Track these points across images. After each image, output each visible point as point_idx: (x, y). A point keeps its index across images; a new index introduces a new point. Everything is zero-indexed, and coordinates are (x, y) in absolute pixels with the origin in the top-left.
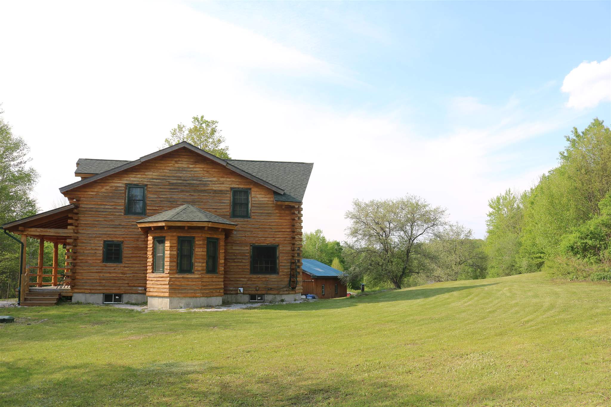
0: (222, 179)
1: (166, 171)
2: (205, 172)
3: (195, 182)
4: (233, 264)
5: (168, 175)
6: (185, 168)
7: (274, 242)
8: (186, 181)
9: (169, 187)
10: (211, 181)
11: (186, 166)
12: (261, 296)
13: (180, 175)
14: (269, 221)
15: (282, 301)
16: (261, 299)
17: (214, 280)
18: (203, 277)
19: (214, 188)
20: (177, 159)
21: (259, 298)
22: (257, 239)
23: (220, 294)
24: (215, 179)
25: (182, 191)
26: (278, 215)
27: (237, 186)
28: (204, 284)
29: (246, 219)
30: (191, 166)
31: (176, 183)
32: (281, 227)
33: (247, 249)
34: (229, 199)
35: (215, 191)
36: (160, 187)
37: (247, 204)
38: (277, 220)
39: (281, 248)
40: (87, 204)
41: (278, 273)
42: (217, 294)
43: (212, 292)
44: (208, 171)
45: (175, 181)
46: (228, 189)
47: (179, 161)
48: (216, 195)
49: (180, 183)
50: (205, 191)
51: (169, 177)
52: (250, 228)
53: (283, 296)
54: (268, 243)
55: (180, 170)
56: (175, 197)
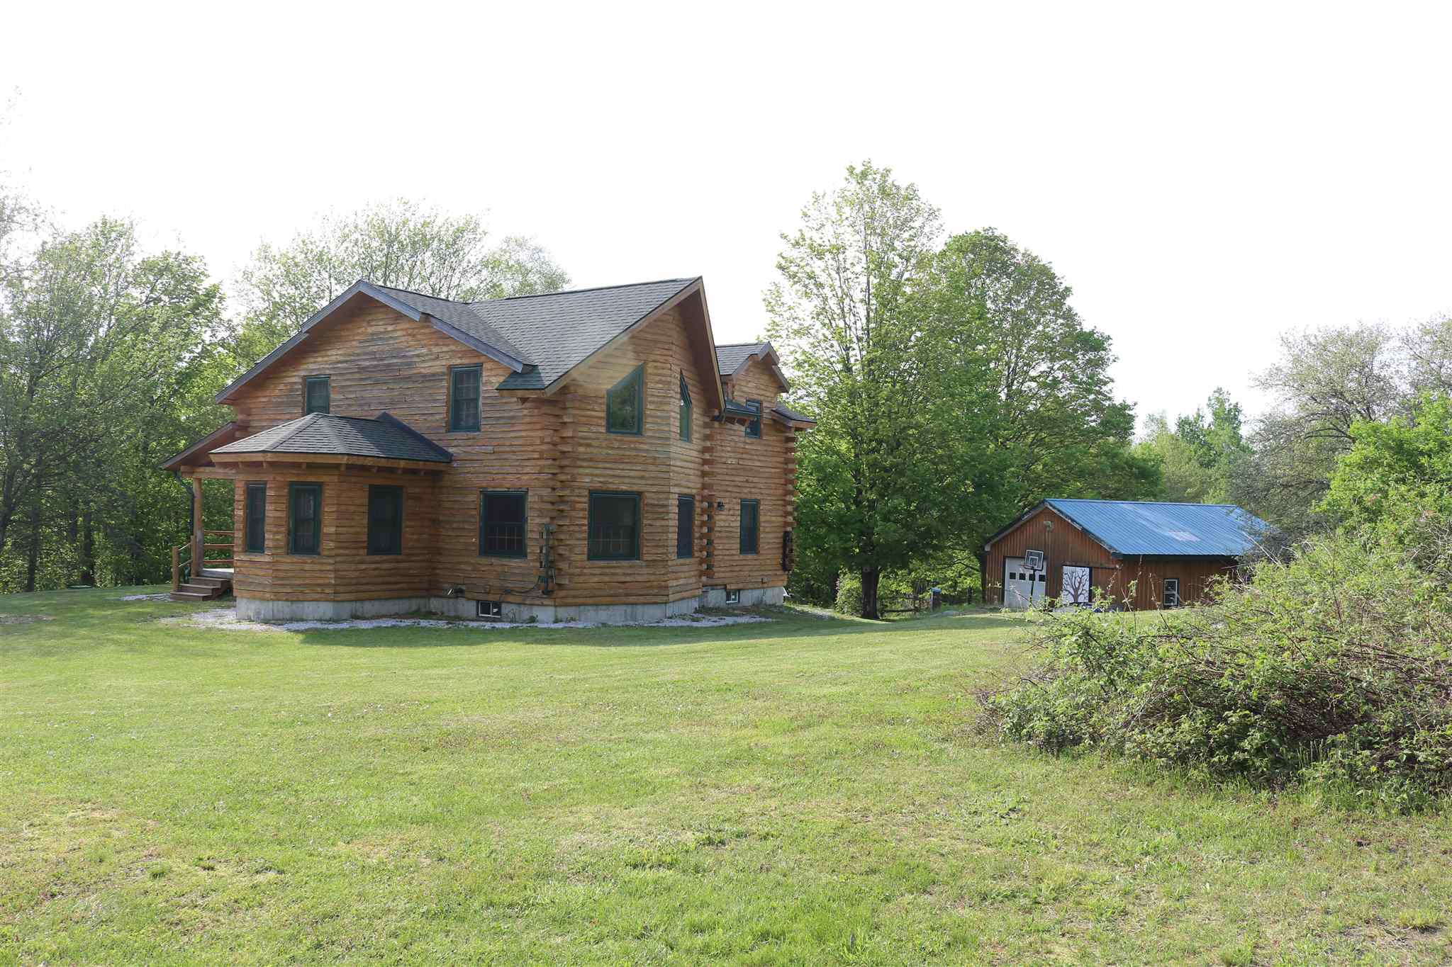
0: (435, 350)
1: (354, 343)
2: (410, 338)
3: (395, 361)
4: (450, 533)
5: (358, 351)
6: (381, 333)
7: (518, 484)
8: (382, 360)
9: (357, 376)
10: (418, 356)
11: (381, 329)
12: (498, 605)
13: (375, 349)
14: (512, 435)
15: (533, 620)
16: (498, 613)
17: (307, 567)
18: (277, 561)
19: (422, 370)
20: (370, 318)
21: (495, 610)
22: (489, 477)
23: (323, 595)
24: (424, 351)
25: (377, 383)
26: (527, 420)
27: (459, 361)
28: (281, 574)
29: (471, 434)
30: (390, 328)
31: (368, 367)
32: (530, 448)
33: (473, 499)
34: (445, 391)
35: (424, 376)
36: (346, 377)
37: (476, 400)
38: (524, 434)
39: (531, 498)
40: (260, 420)
41: (526, 556)
42: (317, 596)
43: (302, 592)
44: (414, 336)
45: (367, 363)
46: (445, 370)
47: (373, 320)
48: (427, 384)
49: (375, 366)
50: (408, 379)
51: (358, 355)
52: (478, 453)
53: (535, 608)
54: (508, 486)
55: (375, 337)
56: (366, 395)
